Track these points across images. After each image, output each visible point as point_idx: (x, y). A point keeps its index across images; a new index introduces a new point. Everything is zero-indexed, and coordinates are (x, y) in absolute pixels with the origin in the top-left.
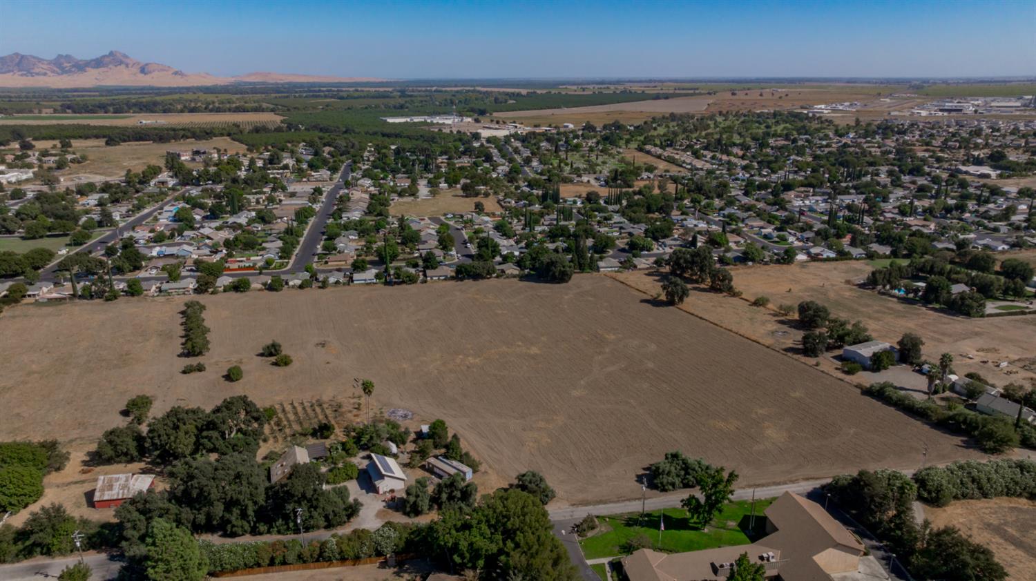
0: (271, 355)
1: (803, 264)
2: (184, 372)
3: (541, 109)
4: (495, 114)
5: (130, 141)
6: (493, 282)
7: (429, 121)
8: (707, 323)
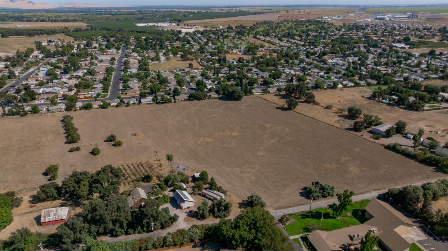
0: (111, 141)
1: (341, 89)
2: (70, 151)
3: (206, 19)
4: (185, 22)
5: (13, 35)
6: (206, 101)
7: (156, 25)
8: (308, 118)
